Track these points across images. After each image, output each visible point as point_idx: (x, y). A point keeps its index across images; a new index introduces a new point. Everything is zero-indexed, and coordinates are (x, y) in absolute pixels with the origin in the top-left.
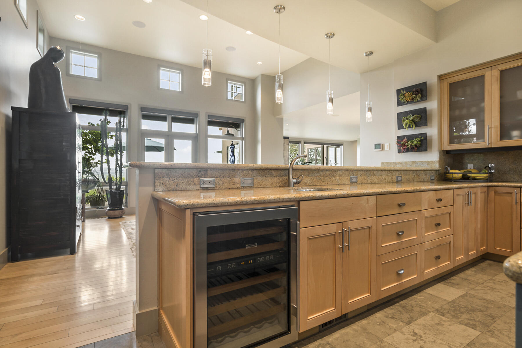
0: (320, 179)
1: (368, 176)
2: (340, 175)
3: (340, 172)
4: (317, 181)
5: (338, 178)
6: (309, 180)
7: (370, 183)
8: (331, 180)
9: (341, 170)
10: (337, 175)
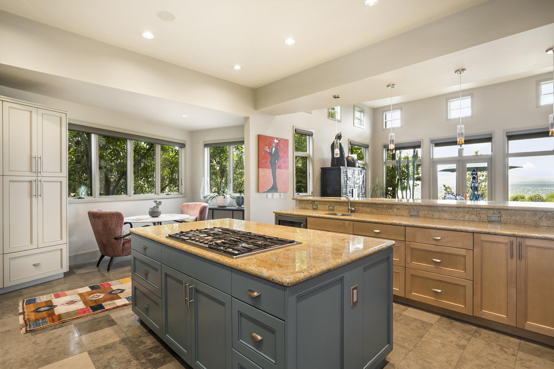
0: (378, 210)
1: (435, 212)
2: (397, 208)
3: (398, 207)
4: (375, 211)
5: (395, 210)
6: (369, 210)
7: (437, 217)
8: (388, 211)
9: (399, 205)
10: (395, 208)
